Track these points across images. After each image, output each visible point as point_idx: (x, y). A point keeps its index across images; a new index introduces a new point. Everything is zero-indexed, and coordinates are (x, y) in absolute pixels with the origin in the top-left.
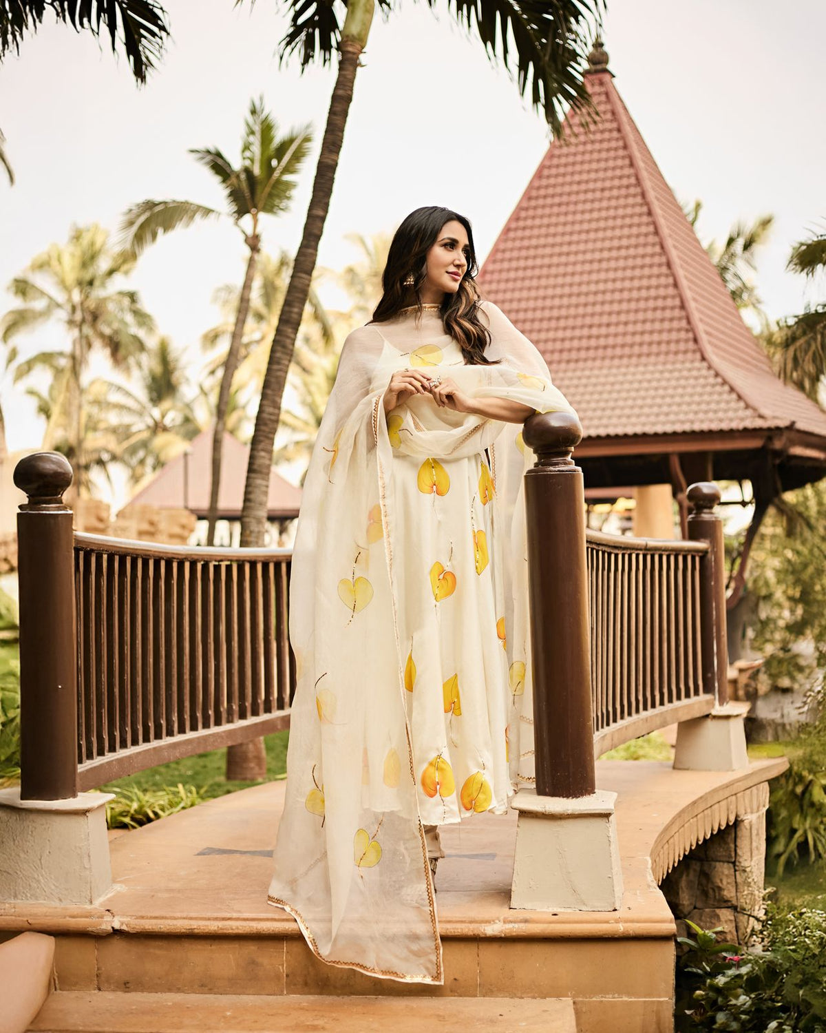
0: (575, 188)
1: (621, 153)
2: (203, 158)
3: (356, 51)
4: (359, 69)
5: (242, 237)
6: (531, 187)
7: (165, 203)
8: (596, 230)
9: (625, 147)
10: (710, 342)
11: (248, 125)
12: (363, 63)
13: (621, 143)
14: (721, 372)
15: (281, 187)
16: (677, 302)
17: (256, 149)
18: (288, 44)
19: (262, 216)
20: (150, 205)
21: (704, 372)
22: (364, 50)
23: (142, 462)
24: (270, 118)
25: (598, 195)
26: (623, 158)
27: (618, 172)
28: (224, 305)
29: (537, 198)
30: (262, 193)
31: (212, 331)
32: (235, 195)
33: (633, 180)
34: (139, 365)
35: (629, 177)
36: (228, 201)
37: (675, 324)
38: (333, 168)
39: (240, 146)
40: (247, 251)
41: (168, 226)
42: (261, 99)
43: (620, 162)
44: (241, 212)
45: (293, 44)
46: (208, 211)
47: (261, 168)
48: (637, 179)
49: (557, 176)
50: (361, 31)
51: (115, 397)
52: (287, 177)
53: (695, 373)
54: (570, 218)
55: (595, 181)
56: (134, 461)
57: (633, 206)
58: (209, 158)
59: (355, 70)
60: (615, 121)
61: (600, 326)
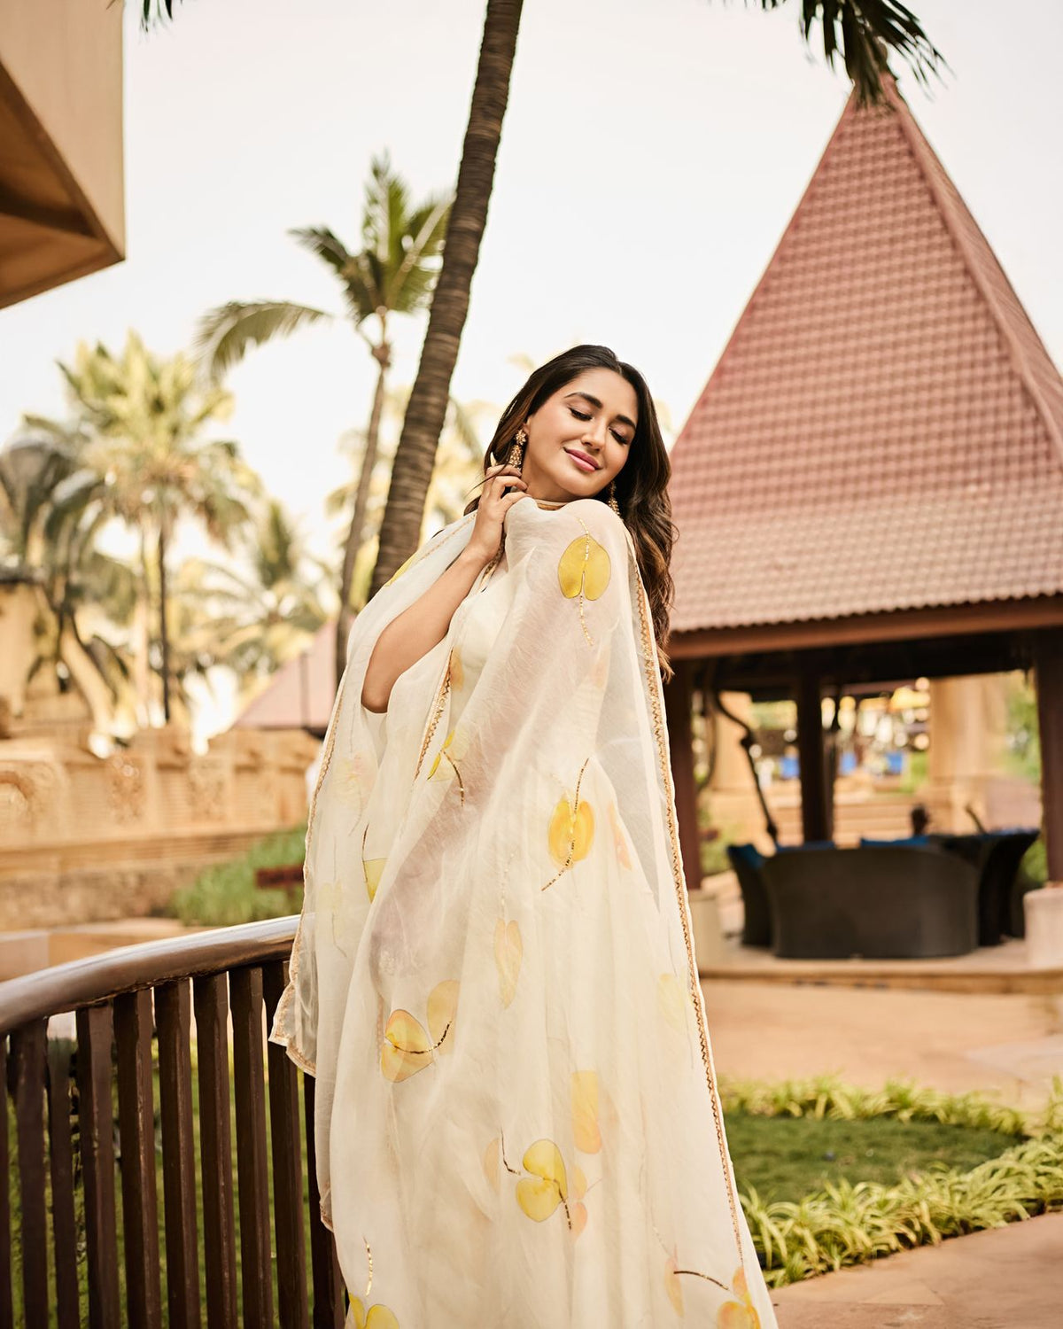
0: (850, 240)
1: (916, 185)
2: (307, 241)
5: (367, 351)
6: (784, 243)
7: (257, 304)
8: (887, 300)
9: (922, 177)
11: (369, 190)
13: (915, 172)
15: (418, 276)
17: (382, 225)
19: (393, 316)
20: (235, 309)
23: (253, 666)
24: (399, 180)
25: (886, 248)
26: (920, 192)
27: (914, 214)
29: (794, 258)
30: (392, 285)
32: (354, 290)
33: (937, 225)
34: (243, 538)
35: (930, 219)
36: (344, 298)
39: (359, 220)
40: (374, 366)
41: (261, 335)
43: (915, 200)
44: (363, 312)
46: (315, 314)
47: (389, 250)
48: (944, 222)
49: (822, 225)
51: (213, 582)
52: (426, 262)
54: (846, 285)
56: (244, 663)
57: (940, 262)
58: (317, 241)
60: (905, 142)
61: (900, 441)
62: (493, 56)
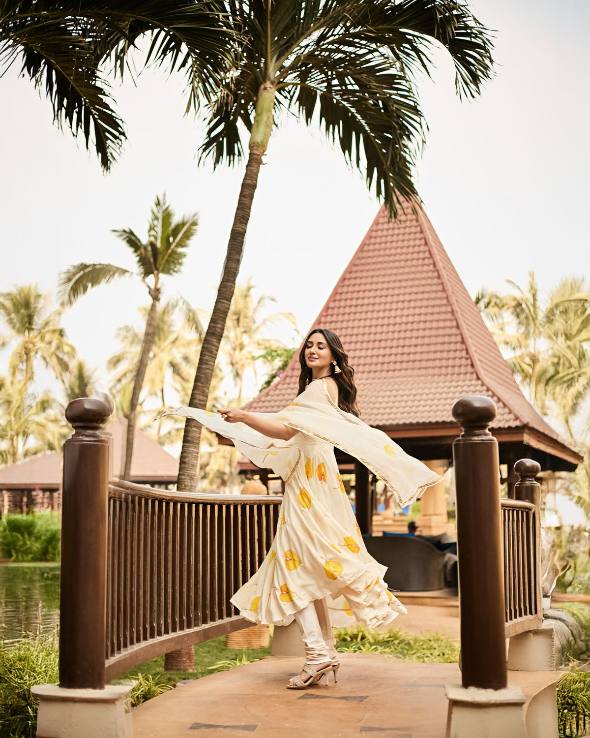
1: (419, 236)
2: (121, 235)
3: (260, 154)
4: (261, 166)
5: (148, 290)
7: (94, 265)
9: (421, 232)
10: (482, 367)
11: (153, 212)
12: (264, 162)
13: (418, 229)
14: (491, 388)
15: (175, 256)
16: (459, 339)
17: (159, 229)
18: (204, 150)
19: (162, 276)
20: (84, 267)
21: (479, 388)
22: (265, 153)
24: (170, 209)
26: (420, 239)
27: (417, 249)
28: (123, 340)
29: (360, 265)
30: (161, 261)
31: (115, 357)
32: (143, 261)
33: (427, 254)
35: (424, 252)
36: (138, 265)
37: (458, 354)
38: (243, 234)
39: (148, 227)
40: (150, 300)
41: (95, 281)
42: (164, 195)
43: (418, 242)
44: (147, 273)
45: (208, 151)
46: (124, 272)
47: (162, 243)
48: (430, 254)
49: (374, 251)
50: (263, 140)
52: (180, 250)
53: (472, 388)
55: (401, 254)
57: (428, 272)
58: (125, 235)
59: (259, 167)
60: (415, 215)
62: (245, 199)
